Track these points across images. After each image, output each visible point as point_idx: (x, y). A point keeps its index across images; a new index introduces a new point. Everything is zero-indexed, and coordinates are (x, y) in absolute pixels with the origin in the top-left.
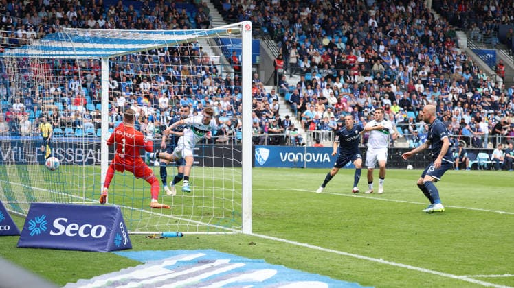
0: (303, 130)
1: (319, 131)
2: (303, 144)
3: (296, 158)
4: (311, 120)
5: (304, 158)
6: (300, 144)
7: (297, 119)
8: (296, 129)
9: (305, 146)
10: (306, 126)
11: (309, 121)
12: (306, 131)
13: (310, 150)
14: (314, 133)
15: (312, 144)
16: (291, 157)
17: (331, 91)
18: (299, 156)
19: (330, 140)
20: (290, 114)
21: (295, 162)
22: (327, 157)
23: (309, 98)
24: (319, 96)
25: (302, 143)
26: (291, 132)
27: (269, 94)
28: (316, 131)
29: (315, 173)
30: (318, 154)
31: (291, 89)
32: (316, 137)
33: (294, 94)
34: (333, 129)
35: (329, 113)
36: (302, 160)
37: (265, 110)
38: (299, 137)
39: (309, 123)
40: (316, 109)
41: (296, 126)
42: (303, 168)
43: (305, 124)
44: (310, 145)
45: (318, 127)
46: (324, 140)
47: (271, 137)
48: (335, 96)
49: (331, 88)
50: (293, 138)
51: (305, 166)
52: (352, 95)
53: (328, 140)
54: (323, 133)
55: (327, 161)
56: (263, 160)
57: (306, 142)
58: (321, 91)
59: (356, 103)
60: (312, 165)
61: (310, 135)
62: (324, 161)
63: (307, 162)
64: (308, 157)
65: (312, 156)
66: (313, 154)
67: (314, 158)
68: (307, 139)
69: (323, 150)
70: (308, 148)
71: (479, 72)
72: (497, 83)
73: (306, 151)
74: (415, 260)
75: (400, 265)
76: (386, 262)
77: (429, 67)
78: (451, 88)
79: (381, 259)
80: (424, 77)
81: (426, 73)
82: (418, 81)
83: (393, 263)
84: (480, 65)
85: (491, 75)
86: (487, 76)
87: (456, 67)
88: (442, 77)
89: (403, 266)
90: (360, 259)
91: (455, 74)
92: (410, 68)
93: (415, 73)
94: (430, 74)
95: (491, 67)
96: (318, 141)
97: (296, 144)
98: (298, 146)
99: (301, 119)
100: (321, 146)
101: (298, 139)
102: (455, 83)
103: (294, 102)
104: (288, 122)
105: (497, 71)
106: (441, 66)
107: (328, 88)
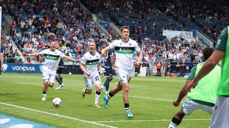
2: (23, 63)
3: (19, 69)
4: (27, 52)
5: (23, 69)
6: (21, 63)
7: (20, 51)
8: (20, 56)
9: (24, 63)
11: (25, 52)
12: (24, 57)
14: (28, 58)
15: (27, 62)
16: (17, 68)
17: (36, 39)
18: (21, 68)
19: (35, 61)
20: (17, 49)
21: (19, 71)
22: (33, 68)
23: (26, 42)
24: (30, 41)
25: (22, 62)
26: (18, 57)
27: (8, 40)
29: (28, 75)
30: (30, 67)
32: (29, 60)
35: (35, 49)
36: (22, 70)
37: (6, 47)
38: (21, 59)
40: (29, 47)
42: (22, 73)
44: (26, 63)
46: (32, 61)
47: (8, 59)
48: (38, 41)
49: (36, 38)
50: (18, 60)
51: (24, 72)
52: (45, 41)
53: (34, 61)
54: (32, 58)
55: (33, 70)
56: (4, 69)
58: (31, 39)
59: (47, 44)
60: (27, 72)
61: (26, 58)
62: (32, 70)
63: (24, 71)
64: (25, 68)
65: (27, 68)
66: (27, 67)
67: (28, 69)
68: (25, 60)
69: (32, 65)
70: (25, 64)
71: (101, 32)
72: (109, 37)
73: (24, 66)
74: (72, 114)
75: (65, 117)
76: (59, 115)
77: (80, 29)
78: (89, 39)
79: (57, 114)
80: (77, 34)
81: (78, 32)
82: (75, 35)
83: (62, 116)
84: (102, 29)
85: (107, 34)
86: (105, 34)
87: (91, 30)
88: (85, 34)
89: (67, 117)
90: (47, 114)
91: (91, 33)
92: (71, 30)
93: (73, 32)
94: (80, 32)
95: (107, 30)
96: (30, 61)
97: (20, 62)
98: (20, 63)
99: (22, 51)
100: (31, 63)
101: (20, 60)
102: (91, 37)
103: (19, 44)
104: (17, 53)
105: (109, 32)
106: (85, 29)
107: (34, 38)
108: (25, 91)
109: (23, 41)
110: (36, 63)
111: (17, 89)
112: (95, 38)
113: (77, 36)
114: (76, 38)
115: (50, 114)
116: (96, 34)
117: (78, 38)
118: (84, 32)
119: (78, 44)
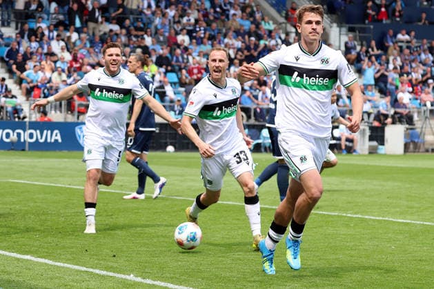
0: (24, 98)
2: (24, 118)
3: (14, 137)
4: (35, 83)
5: (25, 136)
6: (19, 118)
7: (16, 82)
8: (13, 97)
9: (26, 120)
10: (28, 93)
11: (31, 85)
12: (27, 100)
13: (34, 125)
15: (36, 117)
16: (8, 135)
17: (62, 44)
18: (19, 135)
19: (61, 112)
20: (6, 76)
21: (12, 143)
22: (56, 135)
23: (32, 54)
24: (45, 51)
25: (22, 116)
26: (8, 100)
29: (41, 157)
30: (45, 132)
31: (7, 41)
33: (11, 50)
35: (60, 74)
36: (22, 140)
38: (18, 107)
39: (32, 89)
40: (42, 69)
41: (14, 93)
42: (23, 150)
43: (27, 89)
44: (33, 119)
45: (44, 93)
46: (53, 112)
48: (68, 50)
49: (63, 40)
50: (9, 109)
51: (27, 148)
52: (91, 50)
53: (58, 112)
55: (56, 141)
57: (28, 115)
58: (49, 45)
59: (96, 60)
60: (37, 146)
62: (53, 141)
63: (29, 143)
64: (31, 136)
65: (37, 133)
66: (38, 131)
67: (39, 137)
69: (52, 126)
70: (30, 122)
71: (263, 19)
72: (287, 34)
73: (27, 127)
74: (177, 276)
75: (157, 283)
76: (139, 279)
77: (196, 12)
78: (226, 40)
79: (132, 275)
80: (190, 25)
81: (193, 21)
82: (181, 30)
83: (149, 281)
84: (265, 9)
85: (280, 24)
86: (274, 23)
87: (232, 12)
88: (214, 25)
89: (162, 284)
90: (103, 276)
91: (230, 22)
92: (171, 13)
93: (177, 19)
94: (197, 21)
95: (279, 12)
96: (45, 113)
97: (15, 118)
98: (17, 120)
99: (20, 82)
100: (49, 120)
101: (16, 111)
102: (231, 33)
103: (11, 59)
104: (4, 87)
105: (287, 18)
106: (212, 11)
107: (58, 40)
108: (32, 204)
109: (22, 50)
110: (65, 118)
111: (8, 199)
112: (243, 38)
113: (190, 33)
114: (187, 38)
115: (111, 274)
116: (247, 25)
117: (191, 38)
118: (211, 18)
119: (194, 58)
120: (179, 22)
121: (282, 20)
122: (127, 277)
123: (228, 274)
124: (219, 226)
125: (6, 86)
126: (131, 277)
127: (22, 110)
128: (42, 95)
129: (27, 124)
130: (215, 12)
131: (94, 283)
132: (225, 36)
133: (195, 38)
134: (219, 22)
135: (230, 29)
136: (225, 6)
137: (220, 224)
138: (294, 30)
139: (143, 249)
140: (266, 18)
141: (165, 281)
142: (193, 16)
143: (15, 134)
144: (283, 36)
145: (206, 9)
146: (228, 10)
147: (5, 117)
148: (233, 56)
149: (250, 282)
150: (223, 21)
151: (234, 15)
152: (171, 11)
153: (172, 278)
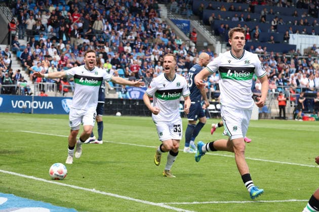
0: (31, 82)
1: (44, 83)
2: (31, 94)
3: (24, 105)
5: (31, 105)
6: (28, 94)
7: (26, 73)
8: (25, 81)
9: (32, 95)
10: (34, 79)
12: (33, 83)
13: (37, 98)
14: (40, 85)
15: (38, 93)
16: (21, 104)
17: (55, 50)
18: (28, 104)
19: (53, 91)
20: (21, 69)
21: (23, 109)
22: (50, 105)
23: (36, 56)
24: (45, 54)
25: (30, 93)
26: (22, 83)
27: (4, 51)
28: (42, 83)
29: (40, 117)
30: (43, 103)
31: (21, 48)
32: (42, 88)
33: (24, 53)
34: (56, 82)
35: (53, 68)
36: (30, 107)
38: (28, 87)
40: (42, 65)
41: (25, 79)
42: (30, 113)
43: (33, 77)
44: (37, 95)
45: (43, 80)
46: (48, 91)
47: (4, 87)
48: (58, 54)
49: (55, 48)
50: (22, 88)
51: (32, 112)
52: (72, 54)
53: (52, 91)
54: (48, 85)
55: (50, 108)
57: (33, 92)
58: (47, 51)
59: (75, 61)
60: (38, 111)
61: (37, 86)
62: (48, 108)
63: (34, 109)
64: (35, 105)
65: (38, 103)
66: (39, 102)
67: (40, 105)
68: (35, 90)
69: (48, 99)
70: (35, 97)
71: (176, 38)
72: (190, 47)
73: (33, 99)
74: (121, 190)
75: (109, 194)
76: (98, 192)
77: (136, 33)
78: (153, 50)
79: (94, 189)
80: (132, 41)
81: (134, 38)
82: (127, 43)
83: (104, 193)
84: (177, 32)
85: (186, 41)
86: (182, 41)
87: (157, 33)
88: (146, 41)
89: (112, 195)
90: (77, 189)
91: (156, 39)
92: (121, 33)
93: (124, 37)
94: (136, 38)
95: (186, 34)
96: (44, 91)
97: (25, 94)
98: (27, 95)
99: (29, 72)
100: (46, 95)
101: (26, 89)
102: (156, 46)
103: (24, 59)
104: (19, 75)
105: (190, 37)
106: (145, 32)
107: (52, 48)
108: (35, 146)
109: (31, 53)
110: (56, 95)
111: (20, 142)
112: (164, 49)
113: (132, 45)
114: (130, 48)
115: (81, 188)
116: (166, 41)
117: (133, 48)
118: (145, 36)
119: (134, 60)
120: (125, 39)
121: (187, 39)
122: (91, 190)
123: (152, 189)
124: (147, 161)
125: (21, 75)
126: (94, 190)
127: (30, 89)
128: (42, 81)
129: (33, 97)
130: (147, 33)
131: (71, 194)
132: (153, 48)
133: (135, 48)
134: (149, 39)
135: (156, 43)
136: (153, 29)
137: (148, 159)
138: (194, 45)
139: (101, 173)
140: (178, 38)
141: (114, 193)
142: (134, 35)
143: (26, 104)
144: (188, 48)
145: (142, 31)
146: (155, 32)
147: (19, 94)
148: (157, 59)
149: (165, 194)
150: (152, 38)
151: (159, 35)
152: (121, 32)
153: (118, 191)
